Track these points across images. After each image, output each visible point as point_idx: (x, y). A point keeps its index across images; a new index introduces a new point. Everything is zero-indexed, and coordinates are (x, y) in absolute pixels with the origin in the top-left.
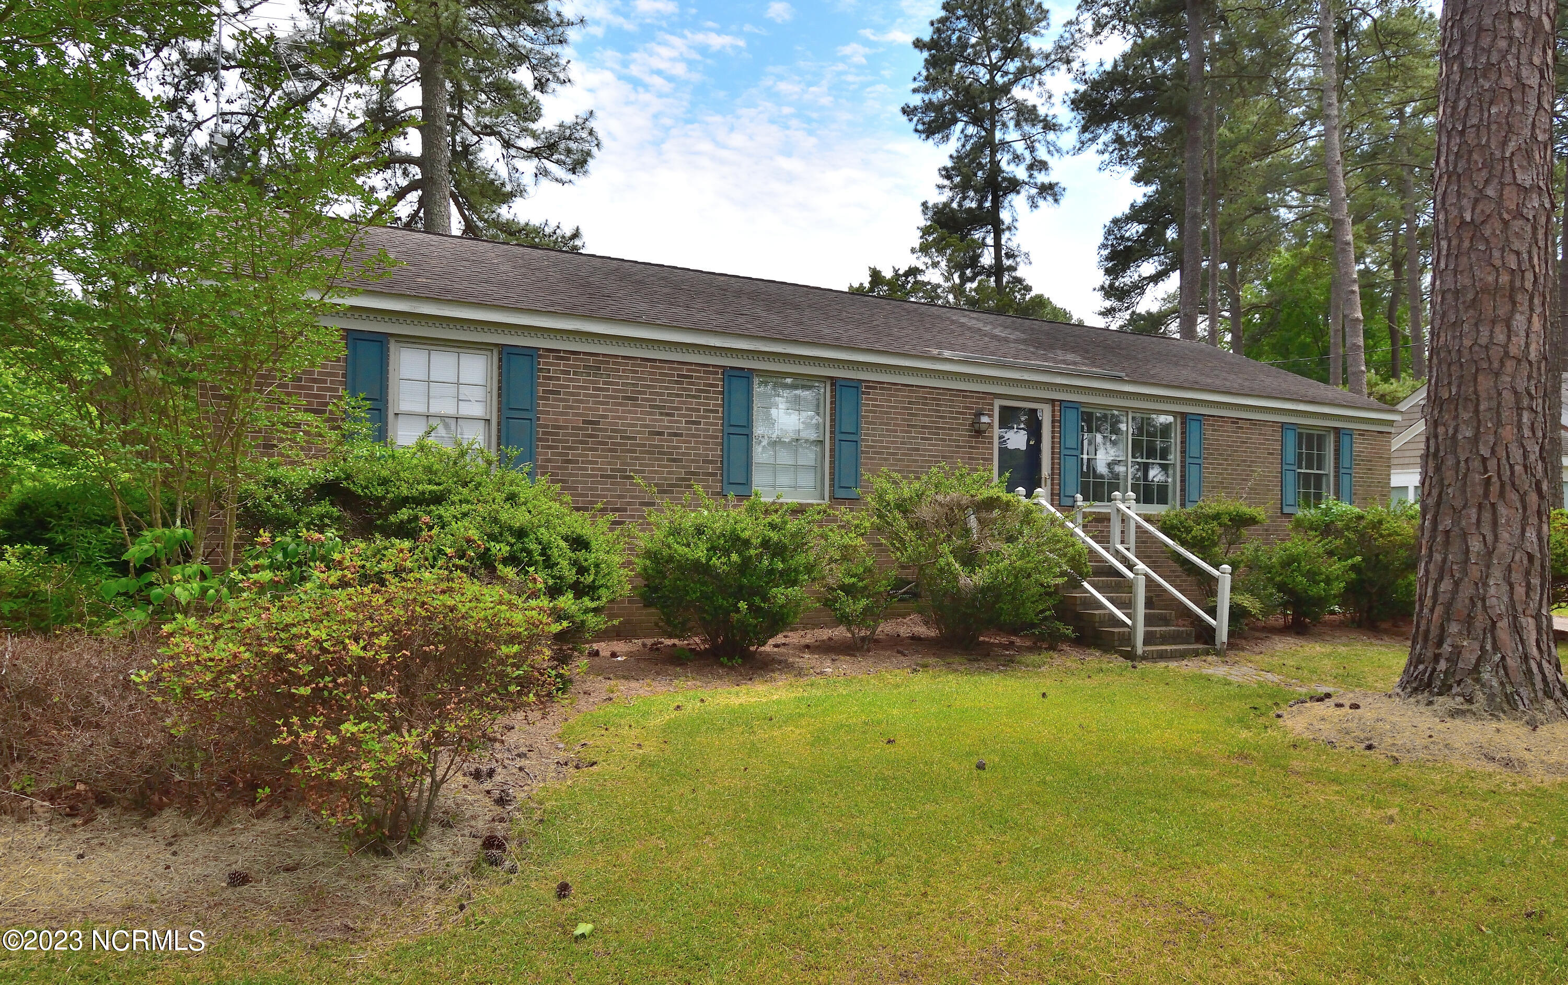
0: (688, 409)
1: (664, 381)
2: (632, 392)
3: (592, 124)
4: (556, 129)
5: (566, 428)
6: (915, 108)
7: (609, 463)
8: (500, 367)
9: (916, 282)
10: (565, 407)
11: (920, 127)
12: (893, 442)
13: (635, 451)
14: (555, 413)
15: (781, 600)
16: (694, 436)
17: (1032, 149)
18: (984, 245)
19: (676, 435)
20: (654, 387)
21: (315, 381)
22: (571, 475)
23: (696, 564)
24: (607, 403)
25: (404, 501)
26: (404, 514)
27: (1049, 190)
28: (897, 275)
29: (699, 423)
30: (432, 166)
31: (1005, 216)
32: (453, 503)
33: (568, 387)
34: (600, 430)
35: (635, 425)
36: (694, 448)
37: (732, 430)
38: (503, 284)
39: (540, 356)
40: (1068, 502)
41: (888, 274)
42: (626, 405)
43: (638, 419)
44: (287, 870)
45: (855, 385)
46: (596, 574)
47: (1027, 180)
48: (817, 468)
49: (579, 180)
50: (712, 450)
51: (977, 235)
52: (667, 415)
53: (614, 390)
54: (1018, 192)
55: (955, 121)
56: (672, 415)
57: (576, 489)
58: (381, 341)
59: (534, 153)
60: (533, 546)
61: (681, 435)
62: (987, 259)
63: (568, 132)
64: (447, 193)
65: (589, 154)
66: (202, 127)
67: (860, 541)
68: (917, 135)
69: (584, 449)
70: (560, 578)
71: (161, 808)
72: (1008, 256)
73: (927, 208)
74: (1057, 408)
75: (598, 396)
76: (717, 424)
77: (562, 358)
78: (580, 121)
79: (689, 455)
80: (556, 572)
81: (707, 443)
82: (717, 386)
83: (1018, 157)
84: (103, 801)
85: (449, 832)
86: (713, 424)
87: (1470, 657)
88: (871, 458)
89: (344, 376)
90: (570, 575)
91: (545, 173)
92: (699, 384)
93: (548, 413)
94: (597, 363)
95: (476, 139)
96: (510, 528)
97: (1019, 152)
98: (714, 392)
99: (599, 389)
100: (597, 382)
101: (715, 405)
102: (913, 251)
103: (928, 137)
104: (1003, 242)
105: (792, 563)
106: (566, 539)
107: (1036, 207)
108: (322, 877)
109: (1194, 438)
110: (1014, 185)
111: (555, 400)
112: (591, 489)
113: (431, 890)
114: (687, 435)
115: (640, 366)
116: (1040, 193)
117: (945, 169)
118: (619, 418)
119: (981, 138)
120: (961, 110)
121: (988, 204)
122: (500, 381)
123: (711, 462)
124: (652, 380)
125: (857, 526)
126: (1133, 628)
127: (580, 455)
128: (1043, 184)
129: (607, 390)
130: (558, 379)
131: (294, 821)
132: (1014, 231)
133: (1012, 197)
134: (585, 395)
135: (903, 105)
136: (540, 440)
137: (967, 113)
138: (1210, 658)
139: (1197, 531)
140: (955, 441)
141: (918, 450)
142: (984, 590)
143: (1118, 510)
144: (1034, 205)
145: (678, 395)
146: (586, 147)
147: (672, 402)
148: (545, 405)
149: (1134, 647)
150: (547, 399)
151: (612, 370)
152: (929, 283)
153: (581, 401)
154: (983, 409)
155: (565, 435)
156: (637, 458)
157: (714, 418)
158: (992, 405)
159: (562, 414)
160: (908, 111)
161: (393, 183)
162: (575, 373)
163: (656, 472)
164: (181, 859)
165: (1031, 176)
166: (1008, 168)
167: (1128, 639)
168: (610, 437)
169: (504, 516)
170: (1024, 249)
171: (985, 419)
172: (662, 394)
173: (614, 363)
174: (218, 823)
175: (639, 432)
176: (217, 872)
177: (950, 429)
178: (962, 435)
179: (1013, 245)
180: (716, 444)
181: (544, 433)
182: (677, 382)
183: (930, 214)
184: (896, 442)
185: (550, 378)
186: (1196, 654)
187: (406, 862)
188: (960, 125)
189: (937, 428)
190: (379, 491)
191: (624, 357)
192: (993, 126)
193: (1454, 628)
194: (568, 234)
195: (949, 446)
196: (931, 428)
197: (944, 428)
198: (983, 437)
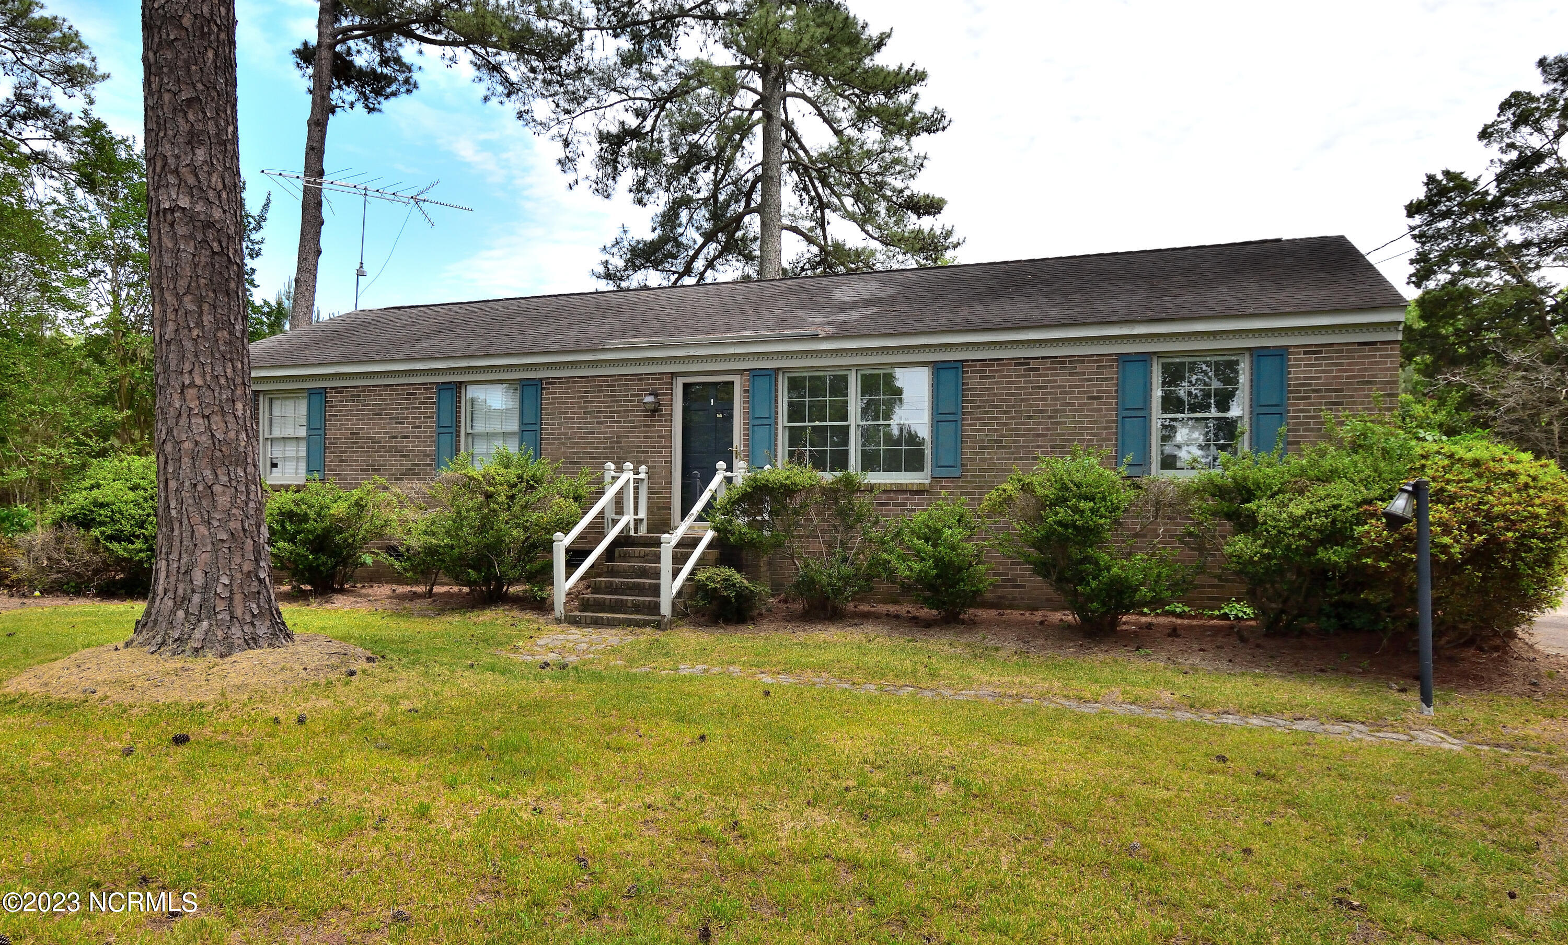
0: (412, 418)
2: (379, 409)
5: (341, 439)
10: (340, 425)
12: (570, 428)
14: (335, 430)
16: (417, 437)
19: (405, 437)
20: (392, 404)
22: (344, 470)
24: (364, 419)
29: (420, 427)
33: (342, 411)
34: (360, 438)
35: (381, 433)
37: (442, 430)
39: (327, 393)
42: (376, 419)
43: (383, 428)
45: (540, 383)
50: (429, 446)
52: (401, 423)
56: (404, 423)
57: (346, 479)
61: (409, 437)
69: (351, 452)
74: (751, 377)
75: (359, 415)
76: (432, 427)
77: (339, 392)
81: (425, 442)
82: (434, 397)
86: (430, 427)
88: (551, 444)
92: (421, 398)
93: (331, 430)
98: (432, 402)
99: (360, 410)
100: (358, 406)
101: (432, 412)
109: (947, 390)
111: (335, 421)
112: (355, 479)
114: (413, 437)
115: (384, 390)
118: (371, 429)
123: (428, 455)
124: (391, 400)
127: (349, 456)
130: (337, 406)
134: (352, 415)
136: (327, 448)
140: (629, 422)
145: (407, 408)
147: (403, 413)
148: (330, 425)
150: (331, 420)
151: (368, 396)
153: (349, 420)
154: (657, 389)
155: (341, 443)
156: (381, 456)
157: (431, 422)
158: (674, 383)
159: (339, 430)
162: (346, 401)
168: (366, 443)
171: (649, 399)
172: (398, 409)
175: (383, 438)
177: (625, 411)
178: (637, 415)
180: (432, 441)
181: (330, 443)
182: (404, 400)
184: (573, 428)
185: (332, 407)
189: (611, 412)
191: (373, 386)
195: (623, 427)
196: (606, 412)
197: (619, 411)
198: (659, 416)
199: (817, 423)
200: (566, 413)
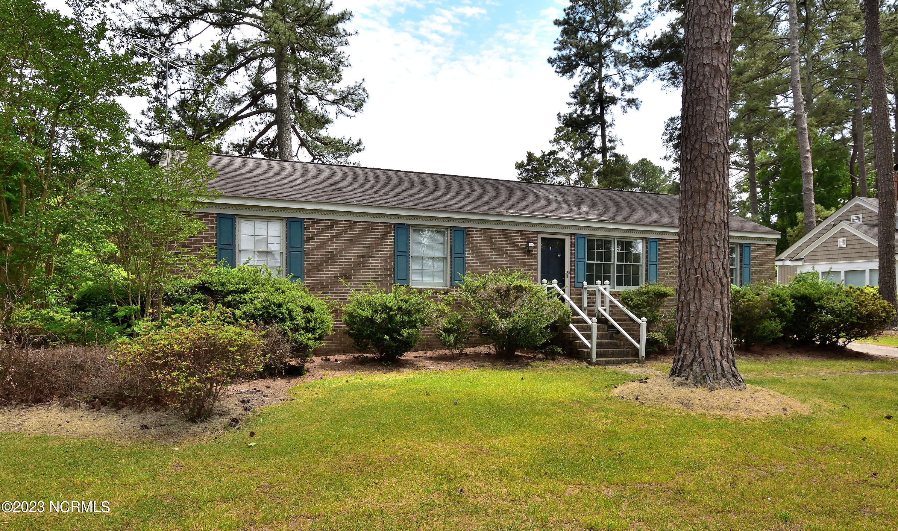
0: (377, 244)
1: (365, 231)
2: (350, 237)
3: (364, 85)
4: (345, 90)
5: (318, 255)
6: (555, 59)
7: (339, 271)
8: (286, 228)
9: (555, 159)
10: (317, 245)
11: (558, 70)
12: (482, 258)
13: (351, 265)
14: (312, 248)
15: (406, 334)
16: (380, 257)
17: (623, 79)
18: (595, 135)
19: (371, 257)
20: (360, 234)
21: (203, 237)
22: (320, 277)
23: (367, 319)
24: (337, 243)
25: (230, 292)
26: (230, 298)
27: (631, 102)
28: (544, 155)
29: (383, 251)
30: (282, 113)
31: (608, 118)
32: (252, 293)
33: (318, 236)
34: (334, 256)
35: (351, 253)
36: (380, 263)
37: (399, 254)
38: (291, 187)
39: (305, 222)
40: (580, 285)
41: (538, 155)
42: (347, 243)
43: (353, 250)
44: (161, 426)
45: (462, 230)
46: (315, 323)
47: (620, 97)
48: (444, 272)
49: (358, 115)
50: (389, 263)
51: (592, 130)
52: (367, 247)
53: (340, 237)
54: (616, 104)
55: (578, 65)
56: (369, 247)
57: (323, 283)
58: (232, 218)
59: (334, 102)
60: (285, 311)
61: (374, 257)
62: (598, 143)
63: (352, 91)
64: (290, 127)
65: (364, 101)
66: (171, 97)
67: (445, 307)
68: (557, 74)
69: (326, 265)
70: (297, 325)
71: (123, 406)
72: (611, 141)
73: (560, 117)
74: (573, 238)
75: (333, 240)
76: (391, 251)
77: (315, 223)
78: (358, 84)
79: (378, 266)
80: (295, 322)
81: (386, 260)
82: (391, 233)
83: (616, 84)
84: (104, 404)
85: (222, 417)
86: (389, 251)
87: (689, 360)
88: (471, 266)
89: (216, 234)
90: (302, 323)
91: (342, 112)
92: (382, 232)
93: (309, 248)
94: (332, 225)
95: (305, 97)
96: (274, 303)
97: (616, 81)
98: (390, 236)
99: (334, 236)
100: (333, 233)
101: (390, 242)
102: (550, 142)
103: (563, 75)
104: (607, 133)
105: (413, 318)
106: (302, 307)
107: (626, 112)
108: (171, 428)
109: (653, 251)
110: (613, 100)
111: (312, 242)
112: (330, 283)
113: (208, 433)
114: (377, 257)
115: (353, 224)
116: (628, 104)
117: (573, 93)
118: (343, 250)
119: (593, 74)
120: (580, 60)
121: (598, 112)
122: (286, 234)
123: (389, 269)
124: (359, 231)
125: (446, 300)
126: (591, 349)
127: (324, 268)
128: (629, 99)
129: (337, 236)
130: (314, 232)
131: (168, 412)
132: (613, 126)
133: (612, 107)
134: (327, 239)
135: (548, 58)
136: (306, 261)
137: (584, 61)
138: (634, 364)
139: (636, 300)
140: (516, 256)
141: (496, 261)
142: (511, 330)
143: (599, 290)
144: (625, 111)
145: (372, 238)
146: (361, 98)
147: (369, 241)
148: (307, 245)
149: (591, 358)
150: (309, 242)
151: (340, 227)
152: (562, 159)
153: (325, 242)
154: (530, 240)
155: (317, 258)
156: (352, 269)
157: (390, 248)
158: (537, 237)
159: (316, 248)
160: (551, 61)
161: (265, 120)
162: (322, 229)
163: (361, 275)
164: (127, 421)
165: (622, 95)
166: (610, 91)
167: (589, 354)
168: (339, 259)
169: (271, 298)
170: (619, 137)
171: (531, 245)
172: (364, 238)
173: (341, 224)
174: (141, 412)
175: (353, 256)
176: (138, 425)
177: (513, 250)
178: (520, 253)
179: (612, 135)
180: (391, 261)
181: (308, 258)
182: (371, 232)
183: (562, 120)
184: (484, 258)
185: (310, 232)
186: (628, 362)
187: (202, 425)
188: (580, 68)
189: (506, 250)
190: (220, 288)
191: (345, 221)
192: (601, 66)
193: (684, 346)
194: (355, 143)
195: (513, 259)
196: (503, 250)
197: (510, 250)
198: (532, 254)
199: (599, 262)
200: (480, 249)
